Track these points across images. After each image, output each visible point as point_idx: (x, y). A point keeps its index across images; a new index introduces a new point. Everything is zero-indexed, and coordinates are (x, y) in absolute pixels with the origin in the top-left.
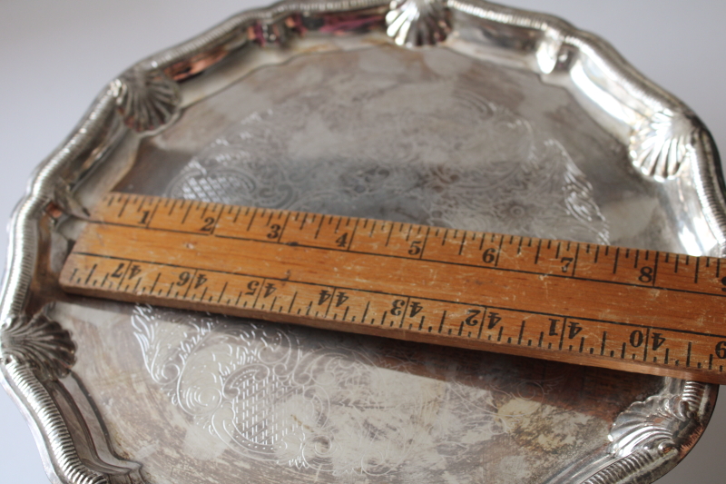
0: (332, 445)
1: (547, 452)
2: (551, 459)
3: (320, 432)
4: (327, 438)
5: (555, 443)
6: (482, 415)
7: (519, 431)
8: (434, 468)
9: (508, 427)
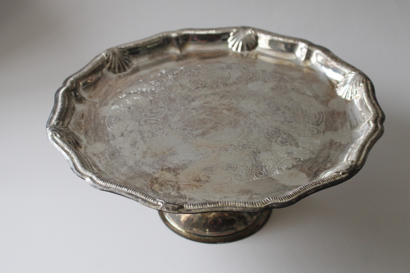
0: (122, 137)
1: (151, 188)
2: (149, 190)
3: (125, 133)
4: (125, 135)
5: (157, 189)
6: (158, 168)
7: (156, 179)
8: (127, 163)
9: (156, 175)
